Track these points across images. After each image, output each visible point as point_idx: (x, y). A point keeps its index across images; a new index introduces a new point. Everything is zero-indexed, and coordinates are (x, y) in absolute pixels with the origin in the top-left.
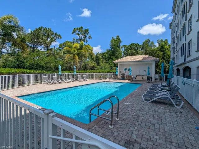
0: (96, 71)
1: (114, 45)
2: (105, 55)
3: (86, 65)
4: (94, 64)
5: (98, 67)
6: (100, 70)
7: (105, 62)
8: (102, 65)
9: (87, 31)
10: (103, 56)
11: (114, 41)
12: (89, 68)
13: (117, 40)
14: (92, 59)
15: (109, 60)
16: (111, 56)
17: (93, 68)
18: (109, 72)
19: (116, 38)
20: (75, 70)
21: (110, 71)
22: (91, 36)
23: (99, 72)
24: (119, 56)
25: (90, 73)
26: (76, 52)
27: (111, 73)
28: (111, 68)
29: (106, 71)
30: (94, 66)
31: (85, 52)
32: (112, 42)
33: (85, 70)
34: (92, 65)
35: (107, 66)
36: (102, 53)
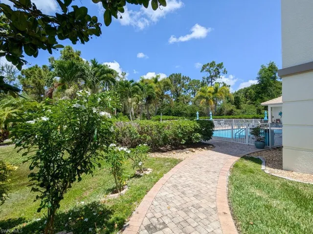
0: (235, 116)
1: (265, 77)
2: (249, 91)
3: (221, 109)
4: (233, 107)
5: (238, 110)
6: (241, 115)
7: (249, 104)
8: (244, 108)
9: (220, 66)
10: (246, 92)
11: (265, 71)
12: (225, 112)
13: (270, 68)
14: (229, 101)
15: (256, 100)
16: (259, 94)
17: (230, 113)
18: (255, 118)
19: (268, 66)
20: (211, 116)
21: (256, 116)
22: (226, 70)
23: (240, 118)
24: (274, 92)
25: (228, 118)
26: (212, 96)
27: (259, 118)
28: (259, 112)
29: (250, 116)
30: (232, 110)
31: (221, 95)
32: (260, 73)
33: (220, 115)
34: (229, 109)
35: (253, 109)
36: (245, 88)
